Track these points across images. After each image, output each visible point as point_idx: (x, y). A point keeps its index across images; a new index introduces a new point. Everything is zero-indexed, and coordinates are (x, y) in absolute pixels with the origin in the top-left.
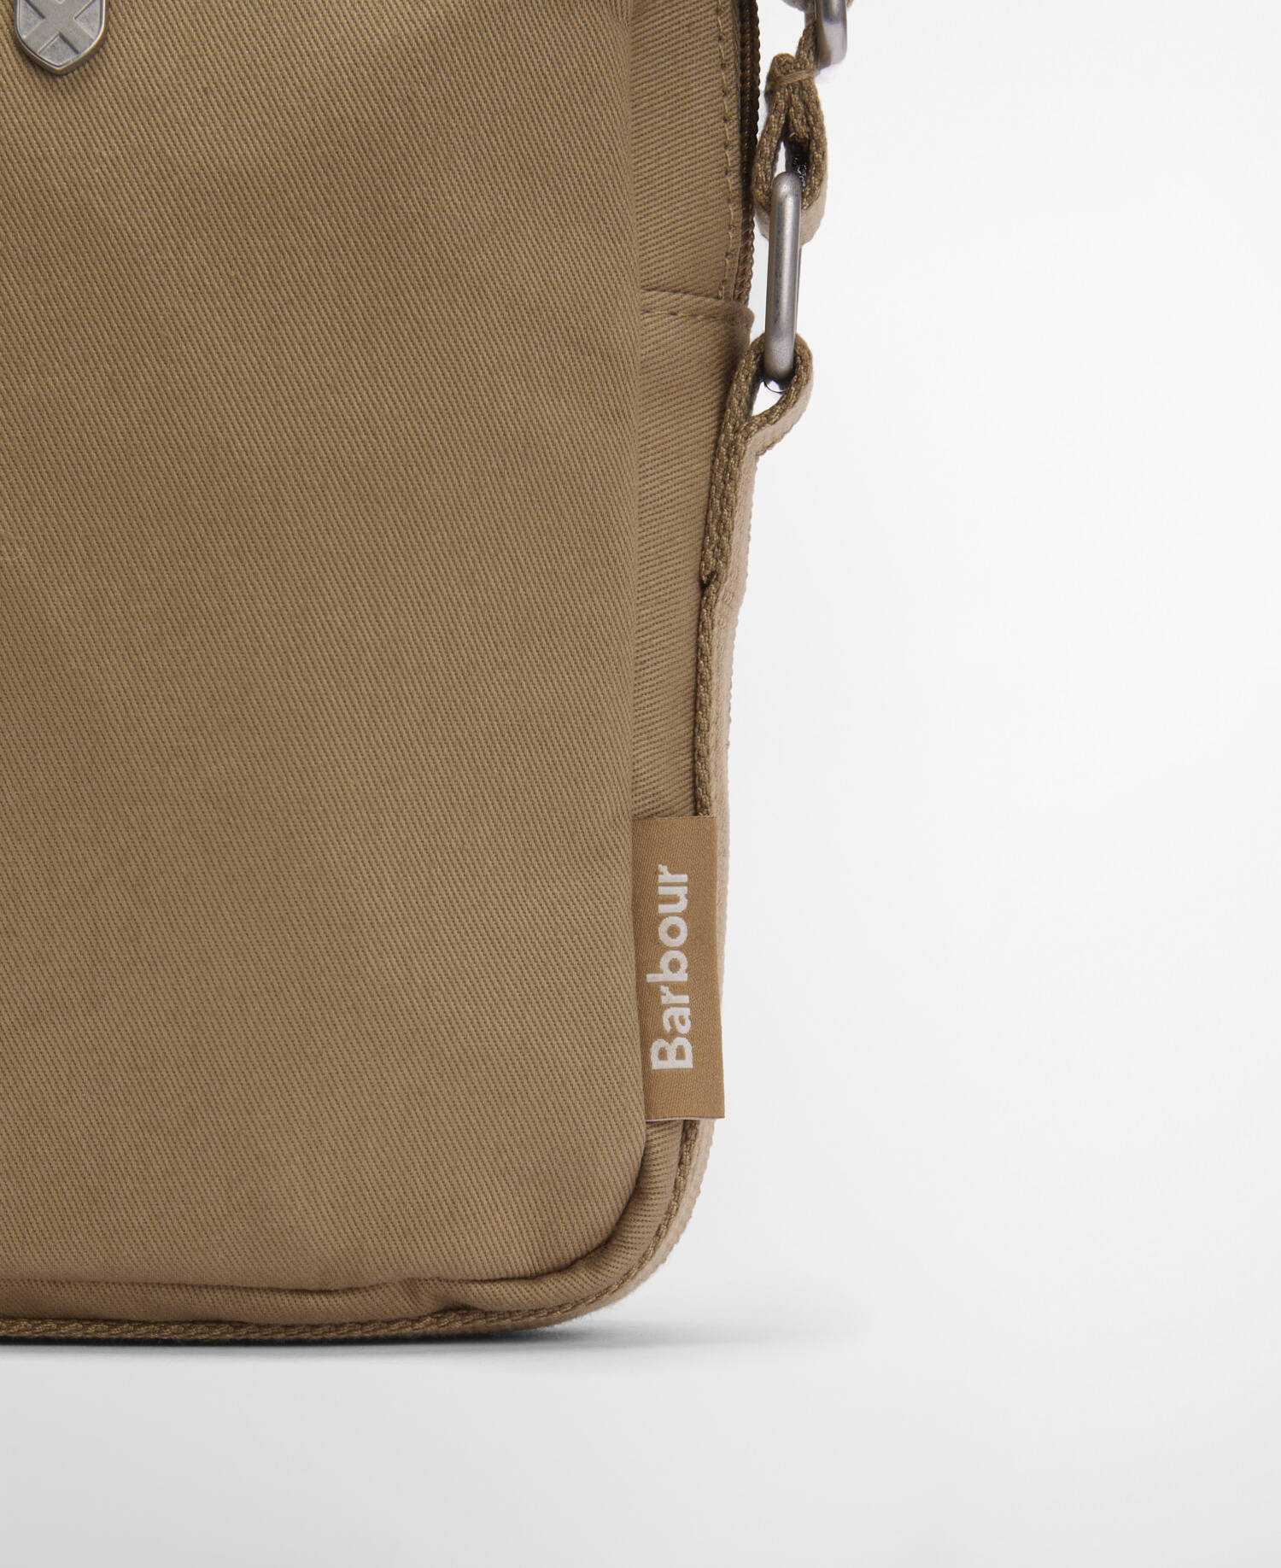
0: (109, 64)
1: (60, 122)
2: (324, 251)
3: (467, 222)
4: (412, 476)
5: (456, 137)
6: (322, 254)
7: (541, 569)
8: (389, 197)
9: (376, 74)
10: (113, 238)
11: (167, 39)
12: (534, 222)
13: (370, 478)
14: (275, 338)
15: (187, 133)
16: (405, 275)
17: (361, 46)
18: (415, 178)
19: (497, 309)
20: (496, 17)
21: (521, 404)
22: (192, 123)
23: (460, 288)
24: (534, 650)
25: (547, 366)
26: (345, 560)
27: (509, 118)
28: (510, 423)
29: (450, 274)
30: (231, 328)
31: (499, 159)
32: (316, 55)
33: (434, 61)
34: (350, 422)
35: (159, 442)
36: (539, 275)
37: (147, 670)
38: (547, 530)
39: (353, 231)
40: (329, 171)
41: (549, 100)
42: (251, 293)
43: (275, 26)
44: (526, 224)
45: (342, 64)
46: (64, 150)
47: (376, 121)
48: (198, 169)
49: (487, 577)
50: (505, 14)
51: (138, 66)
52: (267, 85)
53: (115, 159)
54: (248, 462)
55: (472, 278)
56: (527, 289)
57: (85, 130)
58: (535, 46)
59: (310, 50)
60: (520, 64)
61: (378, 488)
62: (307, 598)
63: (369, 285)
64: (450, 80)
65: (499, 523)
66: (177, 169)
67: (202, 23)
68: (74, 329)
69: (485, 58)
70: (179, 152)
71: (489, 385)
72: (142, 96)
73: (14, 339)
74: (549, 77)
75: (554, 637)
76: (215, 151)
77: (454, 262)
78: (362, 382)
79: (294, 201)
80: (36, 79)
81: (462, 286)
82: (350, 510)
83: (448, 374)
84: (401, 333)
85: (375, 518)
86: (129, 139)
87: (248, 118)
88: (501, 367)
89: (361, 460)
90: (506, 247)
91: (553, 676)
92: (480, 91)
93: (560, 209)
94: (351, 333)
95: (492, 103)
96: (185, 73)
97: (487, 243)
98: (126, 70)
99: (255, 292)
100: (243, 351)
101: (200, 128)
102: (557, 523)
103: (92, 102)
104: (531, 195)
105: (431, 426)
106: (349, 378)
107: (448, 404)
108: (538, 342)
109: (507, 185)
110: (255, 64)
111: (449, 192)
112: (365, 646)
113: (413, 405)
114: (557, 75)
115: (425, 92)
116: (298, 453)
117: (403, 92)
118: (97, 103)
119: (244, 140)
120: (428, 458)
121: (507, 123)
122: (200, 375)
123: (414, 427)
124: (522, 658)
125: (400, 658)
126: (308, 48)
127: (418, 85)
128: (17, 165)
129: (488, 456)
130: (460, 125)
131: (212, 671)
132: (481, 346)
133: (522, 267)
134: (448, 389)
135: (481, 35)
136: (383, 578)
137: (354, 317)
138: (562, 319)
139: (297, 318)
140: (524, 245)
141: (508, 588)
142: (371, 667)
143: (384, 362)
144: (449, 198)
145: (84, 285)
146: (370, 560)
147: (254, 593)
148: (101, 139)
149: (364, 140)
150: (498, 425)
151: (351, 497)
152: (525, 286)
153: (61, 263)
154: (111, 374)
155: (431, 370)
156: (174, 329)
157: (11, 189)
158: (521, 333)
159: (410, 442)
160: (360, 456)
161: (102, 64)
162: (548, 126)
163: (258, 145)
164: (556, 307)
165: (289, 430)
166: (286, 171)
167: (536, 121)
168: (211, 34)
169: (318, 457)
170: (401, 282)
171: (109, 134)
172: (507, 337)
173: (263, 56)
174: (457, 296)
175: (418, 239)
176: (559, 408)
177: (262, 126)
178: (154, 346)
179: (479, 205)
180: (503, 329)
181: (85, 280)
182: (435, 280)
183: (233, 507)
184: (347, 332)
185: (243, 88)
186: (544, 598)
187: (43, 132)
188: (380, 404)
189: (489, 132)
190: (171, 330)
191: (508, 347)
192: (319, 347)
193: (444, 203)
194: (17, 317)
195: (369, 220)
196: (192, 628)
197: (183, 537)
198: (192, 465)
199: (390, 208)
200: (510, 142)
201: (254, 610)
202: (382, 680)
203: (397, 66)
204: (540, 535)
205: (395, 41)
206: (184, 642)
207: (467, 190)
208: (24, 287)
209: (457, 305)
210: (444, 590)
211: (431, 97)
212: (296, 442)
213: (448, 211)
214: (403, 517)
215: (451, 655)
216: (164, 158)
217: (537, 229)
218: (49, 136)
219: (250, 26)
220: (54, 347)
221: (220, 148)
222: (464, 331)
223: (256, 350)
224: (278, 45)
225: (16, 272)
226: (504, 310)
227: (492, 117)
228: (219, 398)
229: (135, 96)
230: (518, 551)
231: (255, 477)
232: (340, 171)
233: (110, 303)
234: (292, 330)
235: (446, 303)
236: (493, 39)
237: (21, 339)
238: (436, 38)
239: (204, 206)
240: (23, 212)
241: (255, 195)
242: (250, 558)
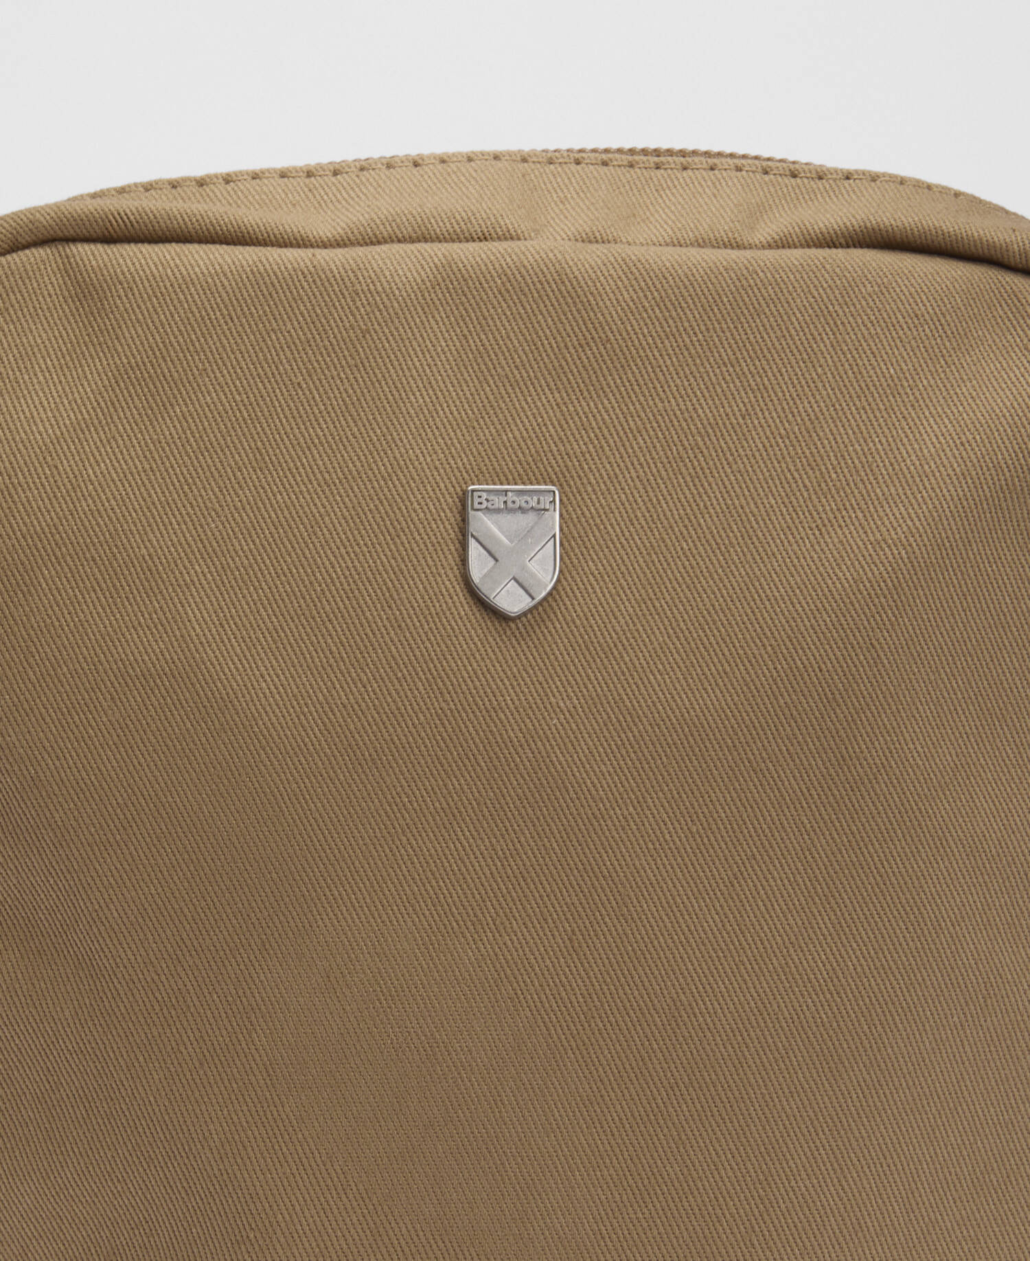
0: (563, 608)
1: (515, 669)
2: (786, 804)
3: (930, 770)
4: (876, 1035)
5: (918, 682)
6: (785, 808)
7: (998, 1119)
8: (853, 748)
9: (839, 620)
10: (572, 792)
11: (622, 581)
12: (993, 764)
13: (834, 1039)
14: (737, 895)
15: (646, 682)
16: (868, 828)
17: (822, 591)
18: (879, 728)
19: (959, 858)
20: (957, 553)
21: (982, 954)
22: (651, 671)
23: (923, 839)
24: (991, 1203)
25: (1006, 911)
26: (809, 1123)
27: (969, 659)
28: (971, 974)
29: (913, 825)
30: (693, 885)
31: (959, 702)
32: (776, 599)
33: (896, 606)
34: (814, 980)
35: (620, 1004)
36: (998, 820)
37: (607, 1239)
38: (1004, 1079)
39: (816, 783)
40: (792, 721)
41: (1008, 638)
42: (713, 848)
43: (733, 567)
44: (986, 767)
45: (804, 610)
46: (519, 700)
47: (839, 670)
48: (658, 720)
49: (946, 1133)
50: (966, 550)
51: (594, 610)
52: (726, 631)
53: (572, 709)
54: (711, 1026)
55: (934, 828)
56: (987, 835)
57: (541, 679)
58: (994, 582)
59: (770, 595)
60: (980, 603)
61: (842, 1048)
62: (770, 1163)
63: (832, 838)
64: (912, 625)
65: (959, 1077)
66: (637, 720)
67: (658, 565)
68: (532, 886)
69: (946, 599)
70: (638, 702)
71: (952, 937)
72: (598, 642)
73: (470, 896)
74: (1008, 614)
75: (1010, 1188)
76: (675, 701)
77: (917, 813)
78: (825, 939)
79: (756, 752)
80: (489, 624)
81: (925, 836)
82: (814, 1071)
83: (911, 928)
84: (865, 887)
85: (838, 1078)
86: (586, 687)
87: (708, 666)
88: (962, 917)
89: (825, 1020)
90: (967, 793)
91: (1010, 1229)
92: (941, 633)
93: (1018, 748)
94: (814, 888)
95: (953, 645)
96: (642, 618)
97: (949, 790)
98: (581, 614)
99: (717, 847)
100: (705, 908)
101: (659, 677)
102: (1014, 1072)
103: (548, 649)
104: (990, 736)
105: (895, 983)
106: (813, 936)
107: (911, 959)
108: (997, 888)
109: (967, 728)
110: (714, 609)
111: (912, 740)
112: (829, 1211)
113: (876, 961)
114: (1016, 611)
115: (888, 639)
116: (761, 1015)
117: (867, 639)
118: (552, 650)
119: (705, 689)
120: (892, 1015)
121: (967, 664)
122: (662, 935)
123: (877, 985)
124: (979, 1212)
125: (862, 1222)
126: (768, 591)
127: (881, 632)
128: (471, 715)
129: (950, 1010)
130: (922, 670)
131: (674, 1241)
132: (944, 897)
133: (983, 813)
134: (911, 943)
135: (943, 574)
136: (846, 1140)
137: (817, 872)
138: (1021, 864)
139: (759, 873)
140: (984, 789)
141: (967, 1142)
142: (834, 1233)
143: (848, 918)
144: (912, 746)
145: (542, 841)
146: (833, 1122)
147: (716, 1159)
148: (557, 687)
149: (827, 690)
150: (960, 978)
151: (815, 1058)
152: (986, 832)
153: (518, 817)
154: (570, 933)
155: (894, 924)
156: (634, 886)
157: (466, 740)
158: (982, 881)
159: (874, 999)
160: (824, 1016)
161: (556, 608)
162: (1006, 665)
163: (720, 695)
164: (1016, 852)
165: (752, 990)
166: (748, 722)
167: (995, 660)
168: (667, 576)
169: (781, 1018)
170: (864, 835)
171: (566, 683)
172: (968, 886)
173: (721, 600)
174: (920, 847)
175: (881, 790)
176: (1018, 955)
177: (723, 674)
178: (614, 903)
179: (940, 751)
180: (964, 878)
181: (543, 835)
182: (899, 831)
183: (696, 1071)
184: (810, 887)
185: (702, 635)
186: (1001, 1148)
187: (498, 680)
188: (844, 961)
189: (950, 675)
190: (631, 887)
191: (970, 897)
192: (782, 904)
193: (907, 751)
194: (473, 873)
195: (832, 771)
196: (652, 1195)
197: (645, 1102)
198: (654, 1028)
199: (854, 760)
200: (970, 684)
201: (717, 1176)
202: (845, 1246)
203: (860, 612)
204: (997, 1085)
205: (858, 586)
206: (645, 1210)
207: (929, 736)
208: (479, 842)
209: (920, 856)
210: (906, 1149)
211: (894, 644)
212: (759, 1003)
213: (911, 760)
214: (867, 1077)
215: (912, 1215)
216: (623, 709)
217: (996, 771)
218: (504, 684)
219: (707, 568)
220: (511, 904)
221: (680, 697)
222: (927, 883)
223: (719, 908)
224: (737, 589)
225: (471, 827)
226: (965, 858)
227: (953, 660)
228: (681, 958)
229: (592, 642)
230: (977, 1103)
231: (718, 1038)
232: (803, 721)
233: (569, 859)
234: (755, 886)
235: (910, 855)
236: (954, 578)
237: (478, 897)
238: (899, 582)
239: (664, 759)
240: (479, 765)
241: (717, 747)
242: (713, 1122)
